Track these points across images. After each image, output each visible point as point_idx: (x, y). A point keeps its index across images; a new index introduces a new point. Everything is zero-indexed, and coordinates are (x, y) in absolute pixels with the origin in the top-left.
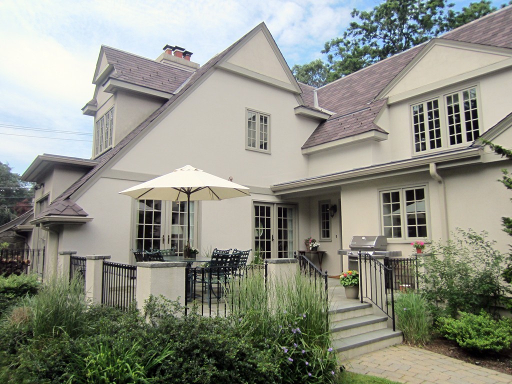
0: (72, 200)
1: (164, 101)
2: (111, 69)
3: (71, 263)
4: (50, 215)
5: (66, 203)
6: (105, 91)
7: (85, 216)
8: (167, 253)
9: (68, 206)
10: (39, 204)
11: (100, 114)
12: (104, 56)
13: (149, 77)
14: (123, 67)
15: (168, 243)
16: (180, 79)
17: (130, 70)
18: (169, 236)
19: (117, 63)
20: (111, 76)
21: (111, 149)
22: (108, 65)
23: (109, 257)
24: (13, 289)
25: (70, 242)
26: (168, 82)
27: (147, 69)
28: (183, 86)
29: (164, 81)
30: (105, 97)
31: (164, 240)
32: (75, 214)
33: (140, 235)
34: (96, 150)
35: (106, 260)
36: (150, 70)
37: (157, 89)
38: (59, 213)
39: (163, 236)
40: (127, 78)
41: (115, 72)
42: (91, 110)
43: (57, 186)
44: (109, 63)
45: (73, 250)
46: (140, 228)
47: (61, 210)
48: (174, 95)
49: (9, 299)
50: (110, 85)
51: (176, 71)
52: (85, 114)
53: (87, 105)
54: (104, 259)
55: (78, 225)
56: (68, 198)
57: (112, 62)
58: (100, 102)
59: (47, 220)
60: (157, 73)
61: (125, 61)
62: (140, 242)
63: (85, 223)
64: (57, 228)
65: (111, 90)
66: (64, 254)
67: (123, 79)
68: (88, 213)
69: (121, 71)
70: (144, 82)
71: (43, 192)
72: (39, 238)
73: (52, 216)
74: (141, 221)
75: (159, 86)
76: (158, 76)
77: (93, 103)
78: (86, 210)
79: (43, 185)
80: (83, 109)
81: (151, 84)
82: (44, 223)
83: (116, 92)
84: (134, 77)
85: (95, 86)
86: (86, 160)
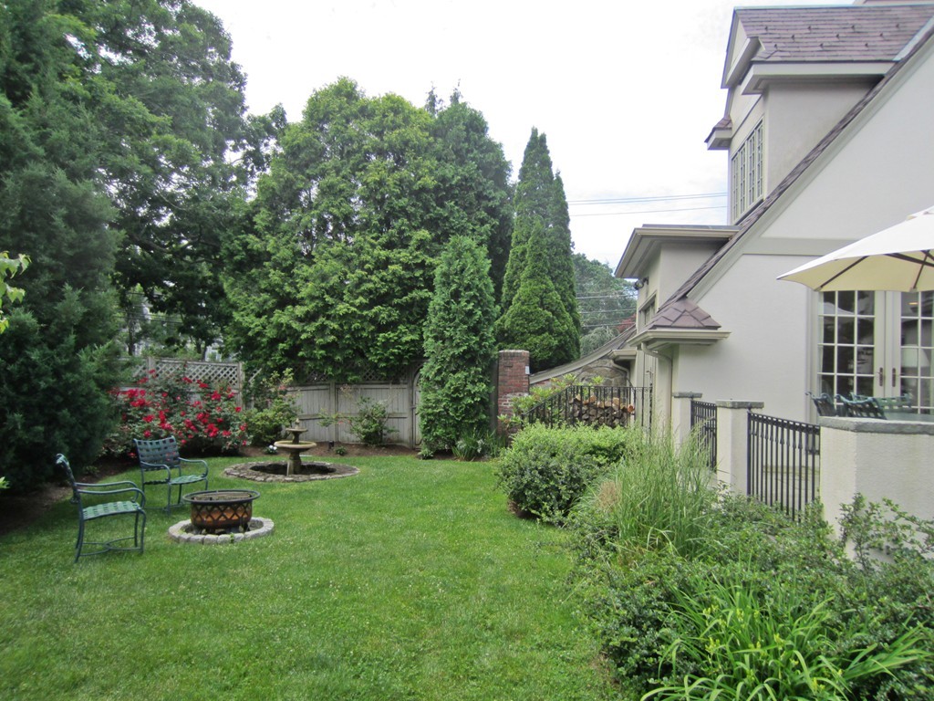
0: (692, 301)
1: (873, 82)
2: (755, 46)
3: (693, 410)
4: (655, 327)
5: (681, 306)
6: (744, 94)
7: (716, 328)
8: (891, 405)
9: (685, 311)
10: (643, 314)
11: (736, 144)
12: (740, 25)
13: (836, 39)
14: (778, 36)
15: (894, 385)
16: (908, 25)
17: (793, 37)
18: (894, 370)
19: (765, 32)
20: (753, 59)
21: (762, 201)
22: (749, 40)
23: (760, 406)
24: (605, 449)
25: (691, 375)
26: (880, 39)
27: (829, 27)
28: (918, 38)
29: (867, 39)
30: (746, 102)
31: (882, 378)
32: (698, 324)
33: (827, 365)
34: (734, 208)
35: (755, 411)
36: (837, 27)
37: (855, 59)
38: (669, 323)
39: (881, 370)
40: (788, 54)
41: (763, 48)
42: (720, 139)
43: (669, 275)
44: (748, 36)
45: (695, 391)
46: (828, 353)
47: (673, 319)
48: (897, 62)
49: (600, 465)
50: (754, 76)
51: (899, 13)
52: (711, 148)
53: (714, 129)
54: (750, 408)
55: (706, 343)
56: (684, 297)
57: (755, 33)
58: (736, 118)
59: (651, 336)
60: (853, 27)
61: (781, 23)
62: (827, 381)
63: (715, 341)
64: (669, 352)
65: (756, 88)
66: (681, 396)
67: (779, 59)
68: (720, 323)
69: (774, 44)
70: (826, 53)
71: (647, 293)
72: (646, 363)
73: (658, 330)
74: (828, 336)
75: (858, 53)
76: (856, 32)
77: (725, 124)
78: (716, 318)
79: (646, 280)
80: (707, 141)
81: (840, 53)
82: (647, 343)
83: (765, 87)
84: (801, 49)
85: (726, 90)
86: (713, 227)
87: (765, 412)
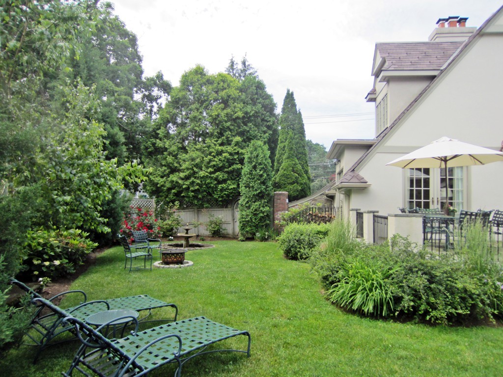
0: (356, 172)
1: (432, 78)
2: (384, 62)
3: (357, 215)
4: (342, 183)
5: (352, 174)
6: (379, 82)
7: (366, 183)
8: (432, 212)
9: (354, 176)
10: (338, 175)
11: (379, 100)
12: (378, 52)
13: (417, 59)
14: (393, 57)
15: (438, 204)
16: (448, 52)
17: (400, 58)
18: (438, 198)
19: (388, 55)
20: (382, 69)
21: (387, 128)
22: (381, 59)
23: (378, 212)
24: (322, 232)
25: (357, 202)
26: (436, 59)
27: (415, 53)
28: (452, 58)
29: (430, 59)
30: (381, 86)
31: (433, 202)
32: (359, 181)
33: (411, 197)
34: (377, 128)
35: (375, 214)
36: (418, 53)
37: (424, 69)
38: (347, 181)
39: (433, 198)
40: (397, 66)
41: (387, 64)
42: (371, 97)
43: (349, 160)
44: (381, 57)
45: (358, 208)
46: (412, 191)
47: (349, 179)
48: (442, 70)
49: (321, 238)
50: (383, 76)
51: (445, 46)
52: (368, 101)
53: (369, 94)
54: (374, 213)
55: (363, 189)
56: (353, 170)
57: (384, 55)
58: (378, 90)
59: (340, 186)
60: (425, 53)
61: (395, 51)
62: (411, 203)
63: (366, 188)
64: (348, 192)
65: (384, 80)
66: (353, 210)
67: (393, 69)
68: (367, 181)
69: (391, 62)
70: (412, 66)
71: (340, 167)
72: (339, 197)
73: (343, 184)
74: (412, 185)
75: (425, 66)
76: (426, 55)
77: (373, 92)
78: (366, 179)
79: (339, 161)
80: (366, 98)
81: (418, 66)
82: (339, 189)
83: (389, 80)
84: (403, 64)
85: (374, 77)
86: (366, 140)
87: (380, 214)
